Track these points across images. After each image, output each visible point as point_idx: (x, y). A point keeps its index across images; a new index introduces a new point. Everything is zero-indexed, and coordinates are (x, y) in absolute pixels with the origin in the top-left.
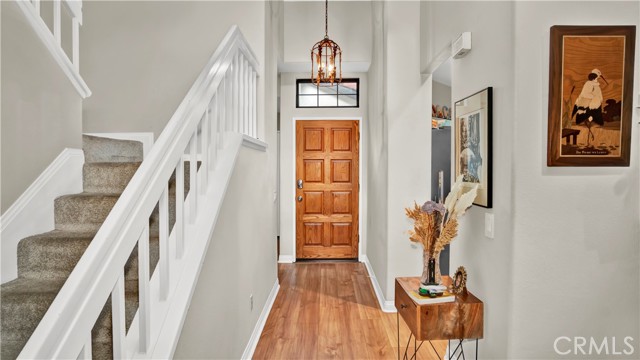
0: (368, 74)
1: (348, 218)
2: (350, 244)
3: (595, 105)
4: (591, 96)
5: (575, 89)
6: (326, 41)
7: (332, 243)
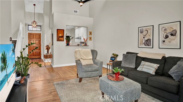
0: (43, 25)
1: (39, 51)
2: (40, 55)
3: (61, 36)
4: (60, 35)
5: (59, 35)
6: (34, 21)
7: (36, 56)
